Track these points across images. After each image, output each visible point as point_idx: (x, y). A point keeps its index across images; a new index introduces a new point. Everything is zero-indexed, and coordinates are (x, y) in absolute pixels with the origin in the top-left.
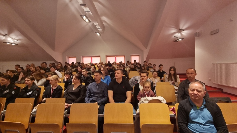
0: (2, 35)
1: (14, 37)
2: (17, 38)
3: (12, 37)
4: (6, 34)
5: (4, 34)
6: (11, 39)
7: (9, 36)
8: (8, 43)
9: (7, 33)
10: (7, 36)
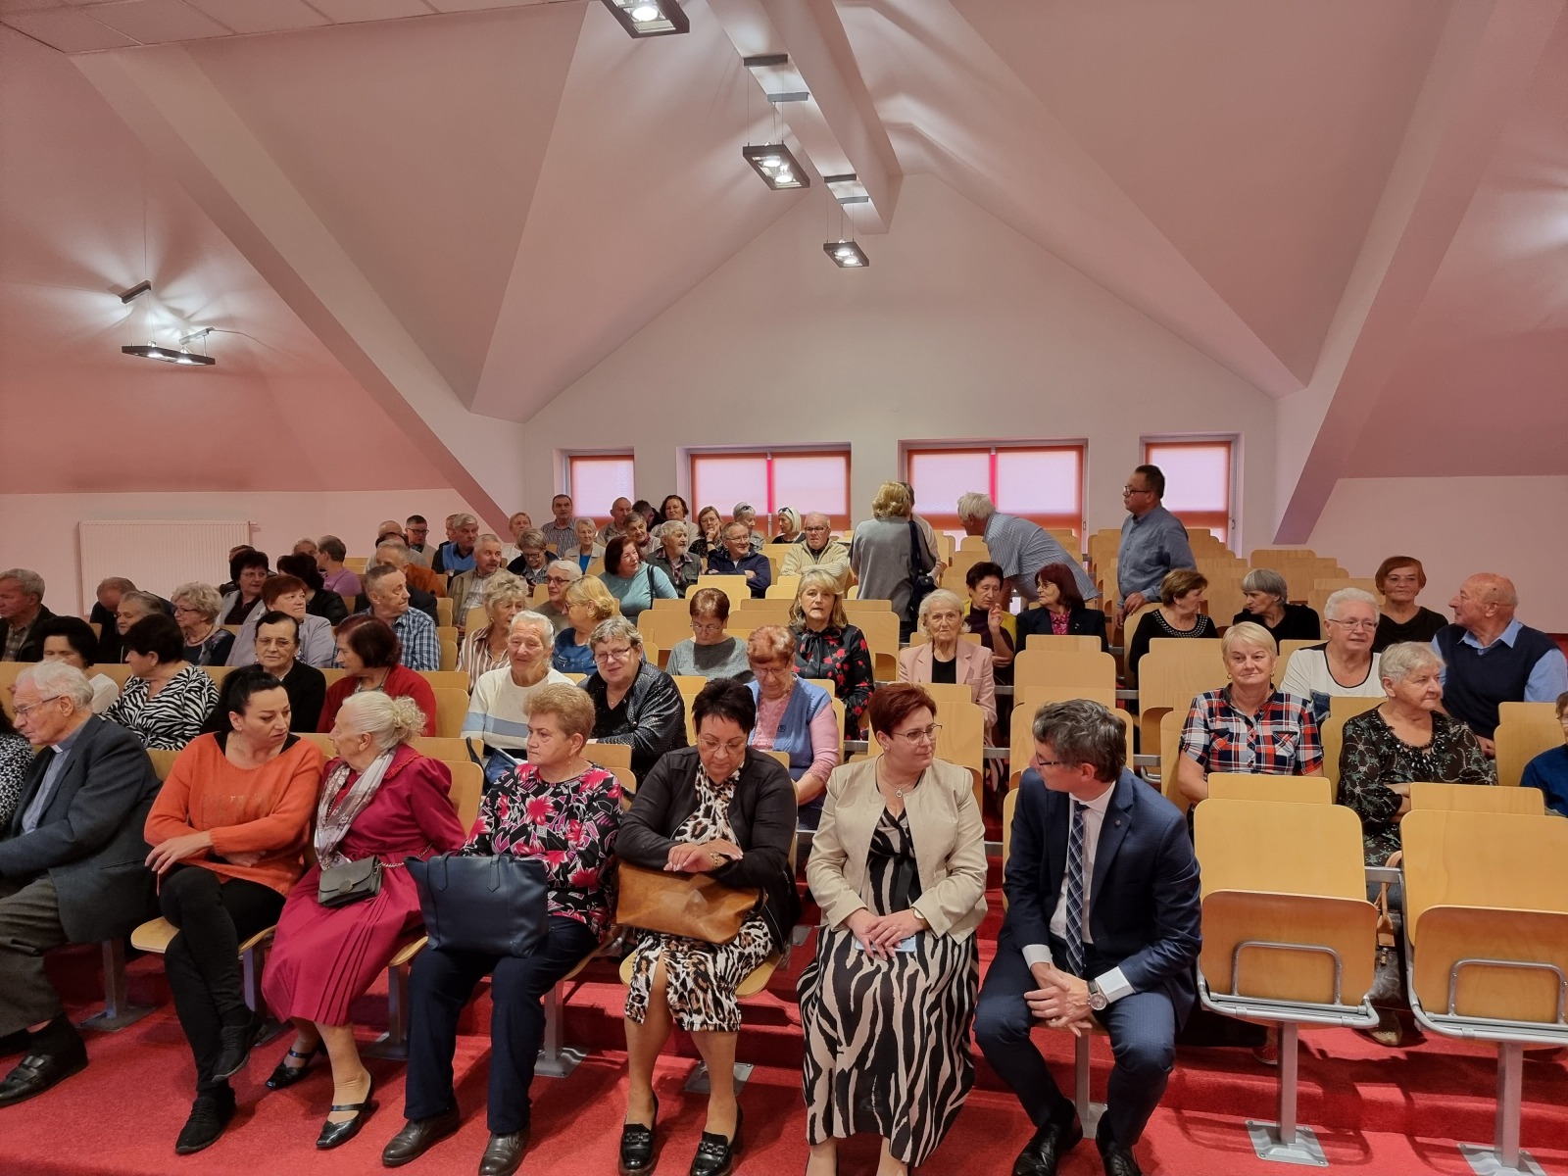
1: (190, 304)
3: (175, 303)
4: (145, 287)
5: (130, 285)
8: (153, 355)
9: (147, 275)
10: (144, 295)
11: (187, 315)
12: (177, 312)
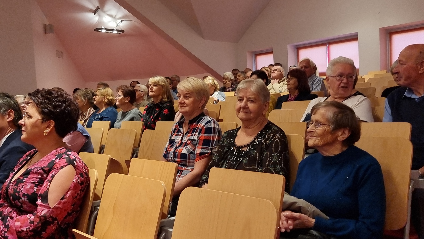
0: (90, 11)
1: (113, 12)
2: (120, 15)
3: (109, 13)
4: (98, 8)
5: (94, 9)
6: (110, 19)
7: (104, 12)
8: (104, 31)
9: (97, 5)
10: (99, 11)
11: (114, 16)
12: (111, 16)
